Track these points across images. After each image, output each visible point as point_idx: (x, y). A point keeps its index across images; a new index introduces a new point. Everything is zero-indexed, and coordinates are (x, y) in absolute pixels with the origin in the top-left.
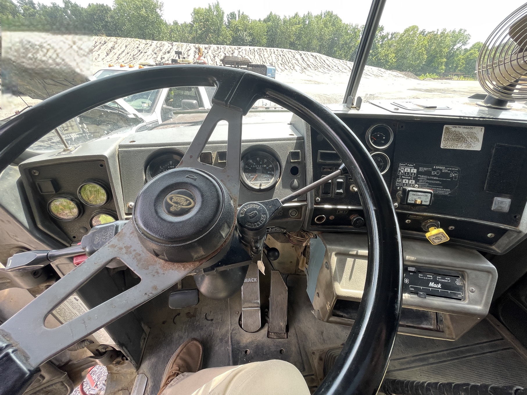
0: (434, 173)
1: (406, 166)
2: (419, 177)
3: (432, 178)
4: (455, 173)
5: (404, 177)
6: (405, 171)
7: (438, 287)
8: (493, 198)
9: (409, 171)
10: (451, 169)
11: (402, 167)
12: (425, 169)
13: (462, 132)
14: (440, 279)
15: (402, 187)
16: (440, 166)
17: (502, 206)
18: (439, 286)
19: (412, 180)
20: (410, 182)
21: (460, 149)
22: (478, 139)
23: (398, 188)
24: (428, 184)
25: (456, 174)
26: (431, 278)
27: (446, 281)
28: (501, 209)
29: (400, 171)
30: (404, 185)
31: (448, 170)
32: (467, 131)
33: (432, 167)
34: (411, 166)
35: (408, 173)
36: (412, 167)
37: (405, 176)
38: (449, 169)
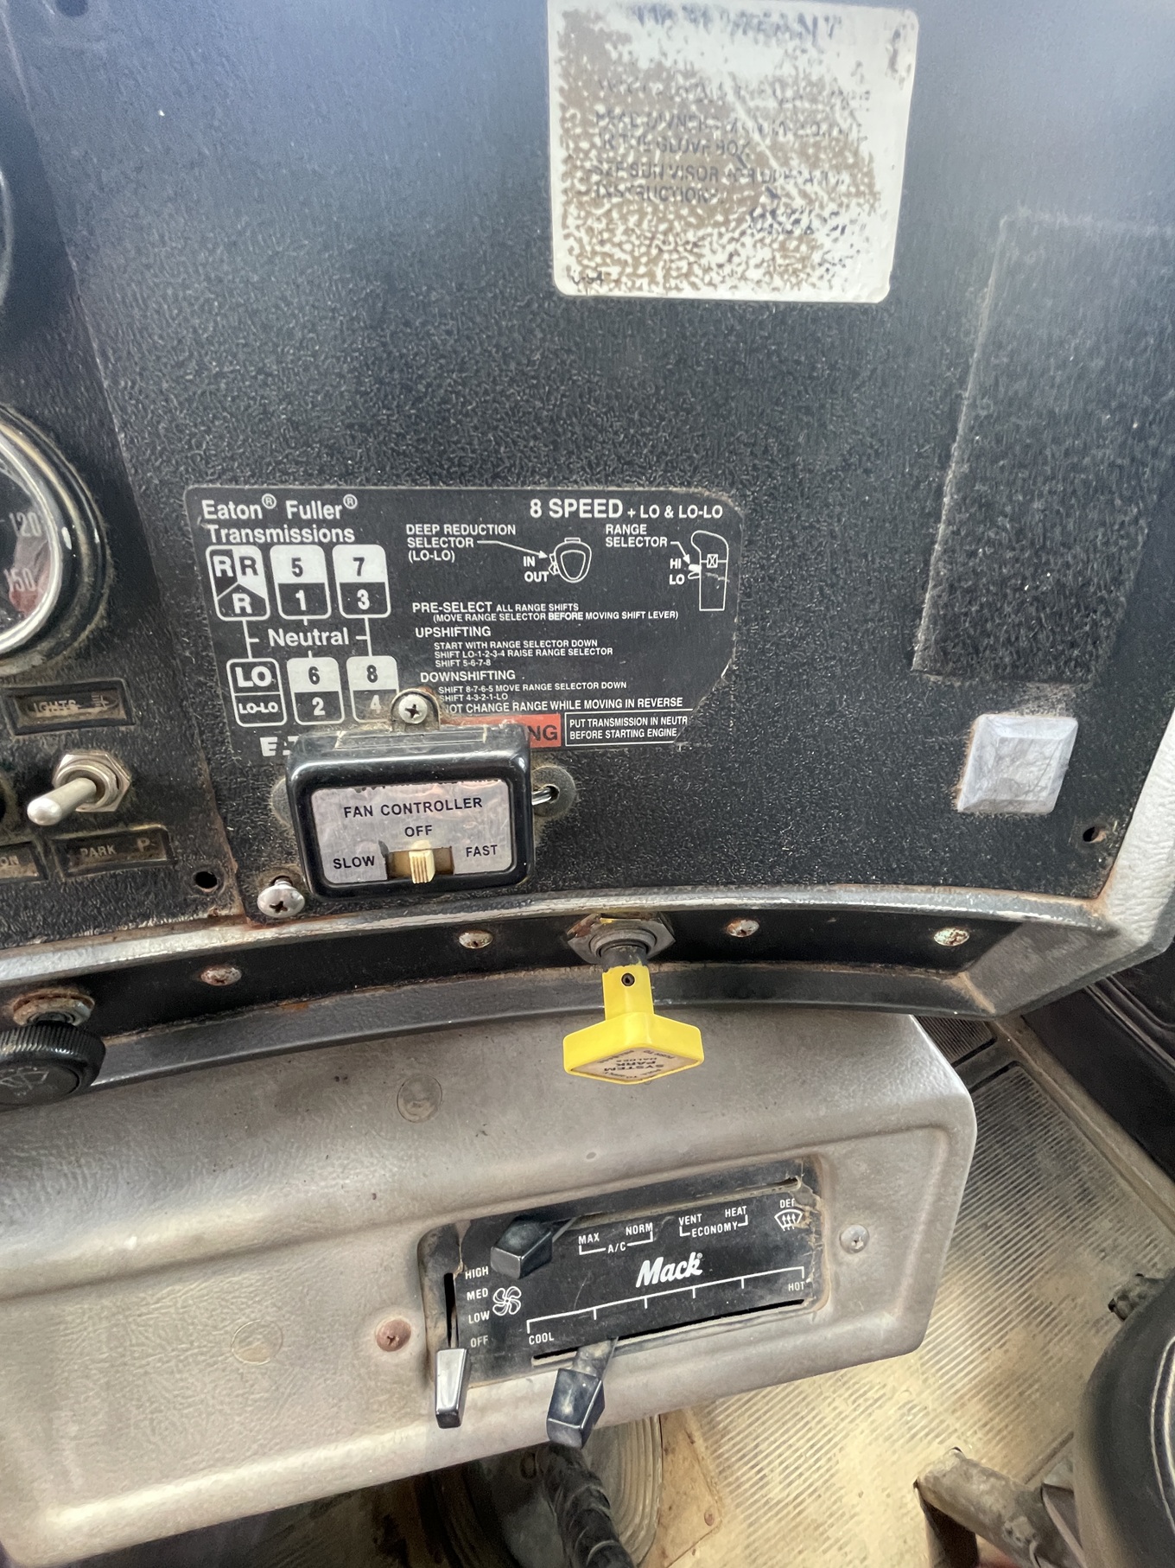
0: (542, 565)
1: (276, 518)
2: (426, 620)
3: (534, 611)
4: (709, 546)
5: (291, 639)
6: (283, 575)
7: (687, 1274)
8: (964, 724)
9: (315, 573)
10: (669, 513)
11: (235, 534)
12: (462, 534)
13: (728, 87)
14: (696, 1226)
15: (291, 728)
16: (578, 495)
17: (1018, 778)
18: (693, 1265)
19: (371, 659)
20: (358, 681)
21: (723, 293)
22: (870, 174)
23: (268, 746)
24: (509, 674)
25: (713, 560)
26: (646, 1235)
27: (727, 1227)
28: (1011, 802)
29: (225, 582)
30: (307, 714)
31: (654, 527)
32: (769, 70)
33: (512, 508)
34: (322, 523)
35: (313, 591)
36: (331, 524)
37: (297, 627)
38: (654, 511)
